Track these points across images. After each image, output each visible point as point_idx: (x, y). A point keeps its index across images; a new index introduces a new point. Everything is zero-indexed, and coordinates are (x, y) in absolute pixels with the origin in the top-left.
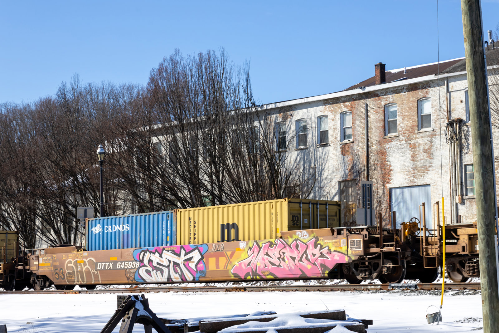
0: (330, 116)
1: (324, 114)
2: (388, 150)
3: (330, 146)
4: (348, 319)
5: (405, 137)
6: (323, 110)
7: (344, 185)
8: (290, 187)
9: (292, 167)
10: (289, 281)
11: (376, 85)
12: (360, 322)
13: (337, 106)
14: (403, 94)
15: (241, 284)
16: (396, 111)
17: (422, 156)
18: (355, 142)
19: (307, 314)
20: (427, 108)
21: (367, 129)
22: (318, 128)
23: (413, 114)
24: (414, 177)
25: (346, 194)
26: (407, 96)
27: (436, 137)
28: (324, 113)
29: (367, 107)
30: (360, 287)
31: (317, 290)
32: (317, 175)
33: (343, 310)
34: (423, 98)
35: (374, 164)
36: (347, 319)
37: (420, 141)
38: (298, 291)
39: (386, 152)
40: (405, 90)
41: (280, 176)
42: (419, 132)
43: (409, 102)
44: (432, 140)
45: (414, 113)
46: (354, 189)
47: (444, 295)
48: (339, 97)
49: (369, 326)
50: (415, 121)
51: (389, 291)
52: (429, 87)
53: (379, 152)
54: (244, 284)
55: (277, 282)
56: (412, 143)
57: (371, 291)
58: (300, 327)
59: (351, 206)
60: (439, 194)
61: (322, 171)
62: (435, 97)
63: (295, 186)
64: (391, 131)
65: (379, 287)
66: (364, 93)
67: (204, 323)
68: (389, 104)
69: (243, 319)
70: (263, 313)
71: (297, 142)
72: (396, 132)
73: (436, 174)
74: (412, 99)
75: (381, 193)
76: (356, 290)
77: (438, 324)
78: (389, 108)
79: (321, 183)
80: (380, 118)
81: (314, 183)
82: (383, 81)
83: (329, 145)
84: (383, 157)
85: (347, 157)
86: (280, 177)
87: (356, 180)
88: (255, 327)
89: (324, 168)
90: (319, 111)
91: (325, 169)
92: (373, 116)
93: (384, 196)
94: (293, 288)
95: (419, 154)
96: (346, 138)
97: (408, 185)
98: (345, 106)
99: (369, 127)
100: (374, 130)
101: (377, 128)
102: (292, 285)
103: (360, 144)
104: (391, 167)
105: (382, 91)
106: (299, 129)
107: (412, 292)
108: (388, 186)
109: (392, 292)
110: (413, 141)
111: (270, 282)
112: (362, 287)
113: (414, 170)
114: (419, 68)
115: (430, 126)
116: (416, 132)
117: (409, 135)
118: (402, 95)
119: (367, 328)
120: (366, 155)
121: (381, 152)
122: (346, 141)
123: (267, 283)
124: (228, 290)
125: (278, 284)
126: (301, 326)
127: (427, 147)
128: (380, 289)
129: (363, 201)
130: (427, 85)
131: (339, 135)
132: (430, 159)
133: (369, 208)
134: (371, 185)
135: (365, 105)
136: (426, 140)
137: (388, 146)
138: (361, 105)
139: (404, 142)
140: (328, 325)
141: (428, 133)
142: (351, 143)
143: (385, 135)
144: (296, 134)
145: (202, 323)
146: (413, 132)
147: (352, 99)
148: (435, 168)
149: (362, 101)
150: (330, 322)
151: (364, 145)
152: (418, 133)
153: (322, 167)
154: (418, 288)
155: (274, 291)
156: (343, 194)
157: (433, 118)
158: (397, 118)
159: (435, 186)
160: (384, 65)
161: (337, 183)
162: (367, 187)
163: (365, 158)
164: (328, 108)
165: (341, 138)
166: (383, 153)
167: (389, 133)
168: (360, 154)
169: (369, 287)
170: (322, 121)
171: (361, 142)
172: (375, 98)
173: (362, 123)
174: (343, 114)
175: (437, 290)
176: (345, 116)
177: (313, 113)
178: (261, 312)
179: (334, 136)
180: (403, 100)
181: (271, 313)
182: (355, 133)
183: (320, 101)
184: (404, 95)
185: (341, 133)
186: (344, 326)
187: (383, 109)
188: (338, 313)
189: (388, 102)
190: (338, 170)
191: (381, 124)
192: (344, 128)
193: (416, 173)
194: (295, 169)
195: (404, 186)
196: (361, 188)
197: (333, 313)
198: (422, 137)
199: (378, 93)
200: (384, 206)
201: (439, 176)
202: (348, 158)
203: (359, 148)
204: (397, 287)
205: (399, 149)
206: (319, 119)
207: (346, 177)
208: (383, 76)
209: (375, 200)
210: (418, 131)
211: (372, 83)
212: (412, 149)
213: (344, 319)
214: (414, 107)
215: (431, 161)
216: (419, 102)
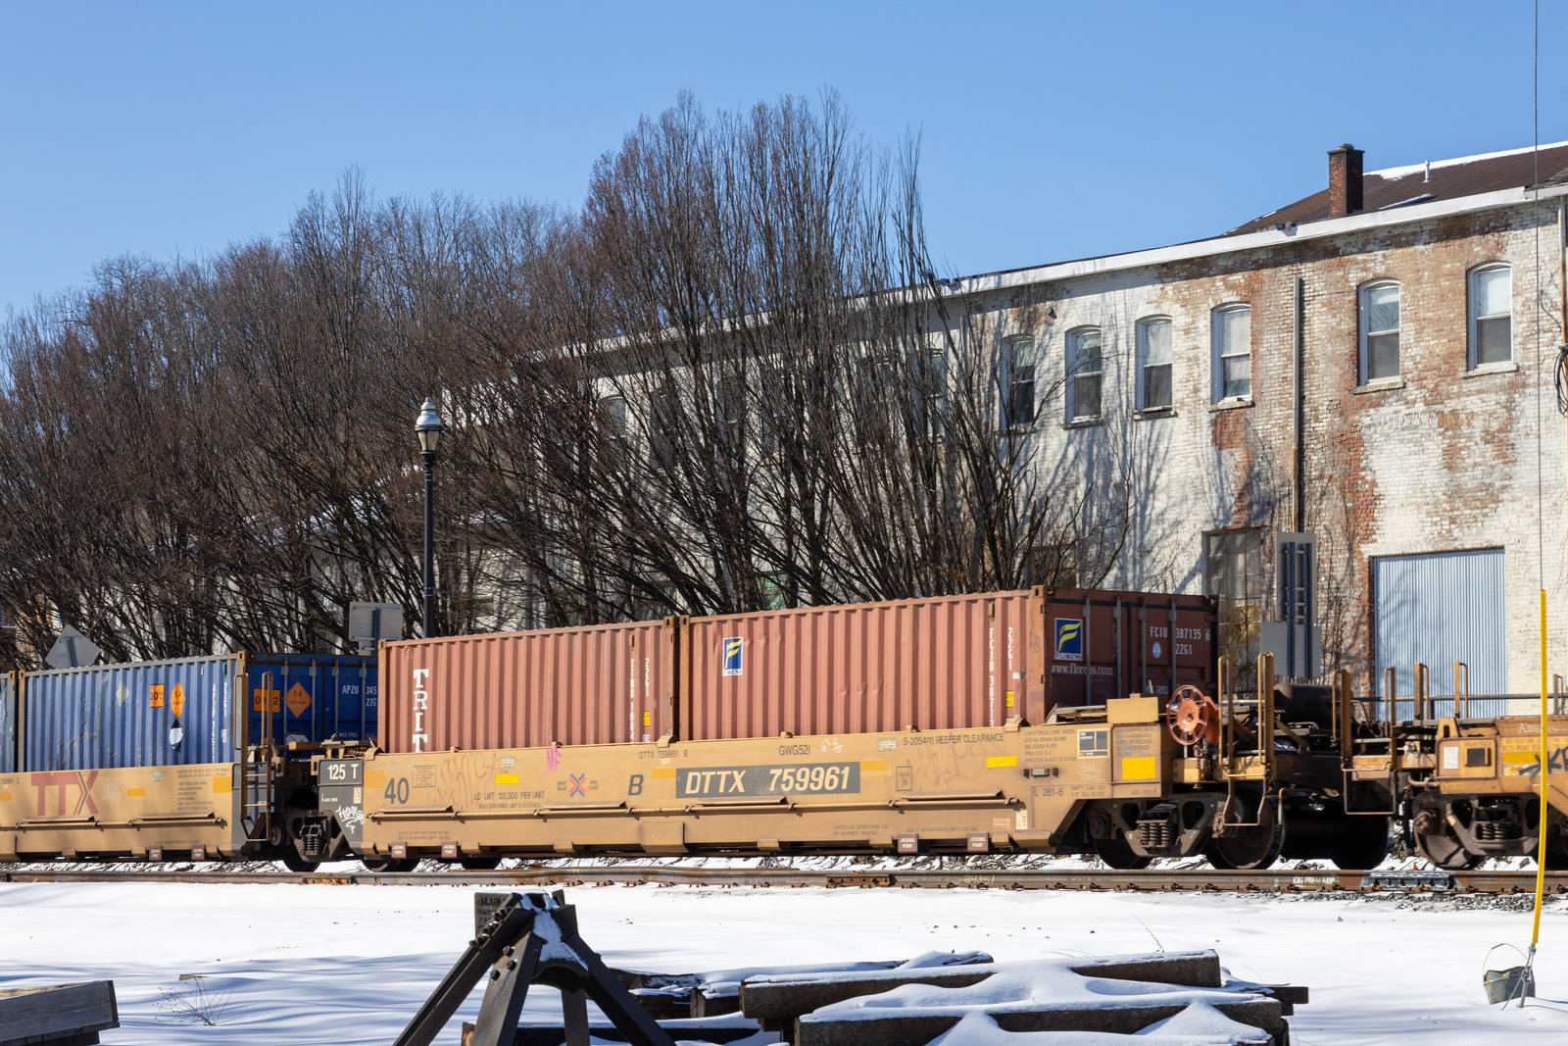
0: (1180, 318)
1: (1158, 312)
2: (1368, 432)
3: (1176, 415)
4: (1230, 984)
5: (1425, 391)
6: (1154, 298)
7: (1221, 545)
8: (1041, 549)
9: (1049, 481)
10: (1034, 857)
11: (1334, 217)
12: (1266, 995)
13: (1201, 286)
14: (1421, 248)
15: (879, 862)
16: (1395, 305)
17: (1478, 453)
18: (1258, 404)
19: (1093, 963)
20: (1499, 297)
21: (1301, 363)
22: (1137, 356)
23: (1452, 315)
24: (1453, 521)
25: (1226, 574)
26: (1432, 256)
27: (1527, 391)
28: (1158, 307)
29: (1301, 291)
30: (1269, 879)
31: (1128, 888)
32: (1131, 512)
33: (1212, 955)
34: (1486, 262)
35: (1321, 477)
36: (1223, 983)
37: (1473, 404)
38: (1064, 887)
39: (1360, 438)
40: (1425, 237)
41: (1011, 511)
42: (1471, 373)
43: (1438, 276)
44: (1511, 401)
45: (1455, 312)
46: (1252, 557)
47: (1542, 912)
48: (1210, 256)
49: (1296, 1007)
50: (1459, 339)
51: (1362, 894)
52: (1507, 227)
53: (1338, 440)
54: (889, 864)
55: (997, 857)
56: (1446, 411)
57: (1305, 894)
58: (1071, 1007)
59: (1242, 616)
60: (1531, 580)
61: (1147, 498)
62: (1525, 261)
63: (1058, 548)
64: (1379, 369)
65: (1330, 881)
66: (1293, 245)
67: (757, 989)
68: (1372, 280)
69: (883, 978)
70: (950, 959)
71: (1071, 401)
72: (1396, 373)
73: (1522, 512)
74: (1448, 266)
75: (1340, 571)
76: (1257, 889)
77: (1522, 1006)
78: (1373, 294)
79: (1142, 537)
80: (1344, 327)
81: (1124, 536)
82: (1355, 204)
83: (1172, 413)
84: (1352, 454)
85: (1232, 455)
86: (1011, 515)
87: (1259, 528)
88: (924, 1002)
89: (1155, 486)
90: (1141, 300)
91: (1159, 488)
92: (1319, 321)
93: (1351, 583)
94: (1048, 879)
95: (1468, 448)
96: (1230, 389)
97: (1431, 549)
98: (1230, 287)
99: (1306, 356)
100: (1322, 366)
101: (1332, 359)
102: (1045, 868)
103: (1277, 412)
104: (1376, 489)
105: (1349, 239)
106: (1077, 358)
107: (1437, 897)
108: (1368, 550)
109: (1375, 898)
110: (1451, 404)
111: (973, 858)
112: (1276, 880)
113: (1451, 498)
114: (1473, 163)
115: (1508, 357)
116: (1462, 375)
117: (1436, 386)
118: (1415, 251)
119: (1290, 1012)
120: (1294, 447)
121: (1344, 438)
122: (1230, 401)
123: (964, 861)
124: (835, 881)
125: (999, 864)
126: (1074, 1004)
127: (1495, 425)
128: (1335, 887)
129: (1284, 599)
130: (1498, 221)
131: (1206, 380)
132: (1505, 463)
133: (1301, 622)
134: (1309, 546)
135: (1294, 284)
136: (1494, 400)
137: (1367, 421)
138: (1280, 283)
139: (1420, 407)
140: (1161, 1001)
141: (1498, 380)
142: (1247, 407)
143: (1358, 384)
144: (1067, 374)
145: (748, 986)
146: (1451, 374)
147: (1254, 262)
148: (1519, 495)
149: (1285, 269)
150: (1169, 991)
151: (1289, 416)
152: (1466, 378)
153: (1147, 486)
154: (1459, 885)
155: (987, 887)
156: (1216, 572)
157: (1516, 328)
158: (1397, 327)
159: (1519, 552)
160: (1360, 153)
161: (1200, 537)
162: (1297, 552)
163: (1292, 456)
164: (1170, 293)
165: (1212, 391)
166: (1350, 443)
167: (1372, 376)
168: (1276, 443)
169: (1297, 881)
170: (1153, 335)
171: (1280, 404)
172: (1327, 261)
173: (1282, 341)
174: (1220, 313)
175: (1519, 895)
176: (1226, 317)
177: (1120, 307)
178: (943, 956)
179: (1191, 381)
180: (1418, 271)
181: (975, 959)
182: (1261, 376)
183: (1147, 267)
184: (1422, 253)
185: (1212, 375)
186: (1215, 1006)
187: (1352, 297)
188: (1194, 961)
189: (1371, 276)
190: (1199, 494)
191: (1346, 348)
192: (1225, 358)
193: (1458, 509)
194: (1057, 488)
195: (1419, 551)
196: (1276, 555)
197: (1179, 961)
198: (1479, 392)
199: (1339, 243)
200: (1350, 615)
201: (1531, 519)
202: (1235, 457)
203: (1274, 426)
204: (1391, 881)
205: (1403, 429)
206: (1141, 328)
207: (1227, 518)
208: (1356, 192)
209: (1322, 595)
210: (1467, 370)
211: (1320, 211)
212: (1447, 430)
213: (1213, 982)
214: (1455, 294)
215: (1506, 469)
216: (1471, 276)
